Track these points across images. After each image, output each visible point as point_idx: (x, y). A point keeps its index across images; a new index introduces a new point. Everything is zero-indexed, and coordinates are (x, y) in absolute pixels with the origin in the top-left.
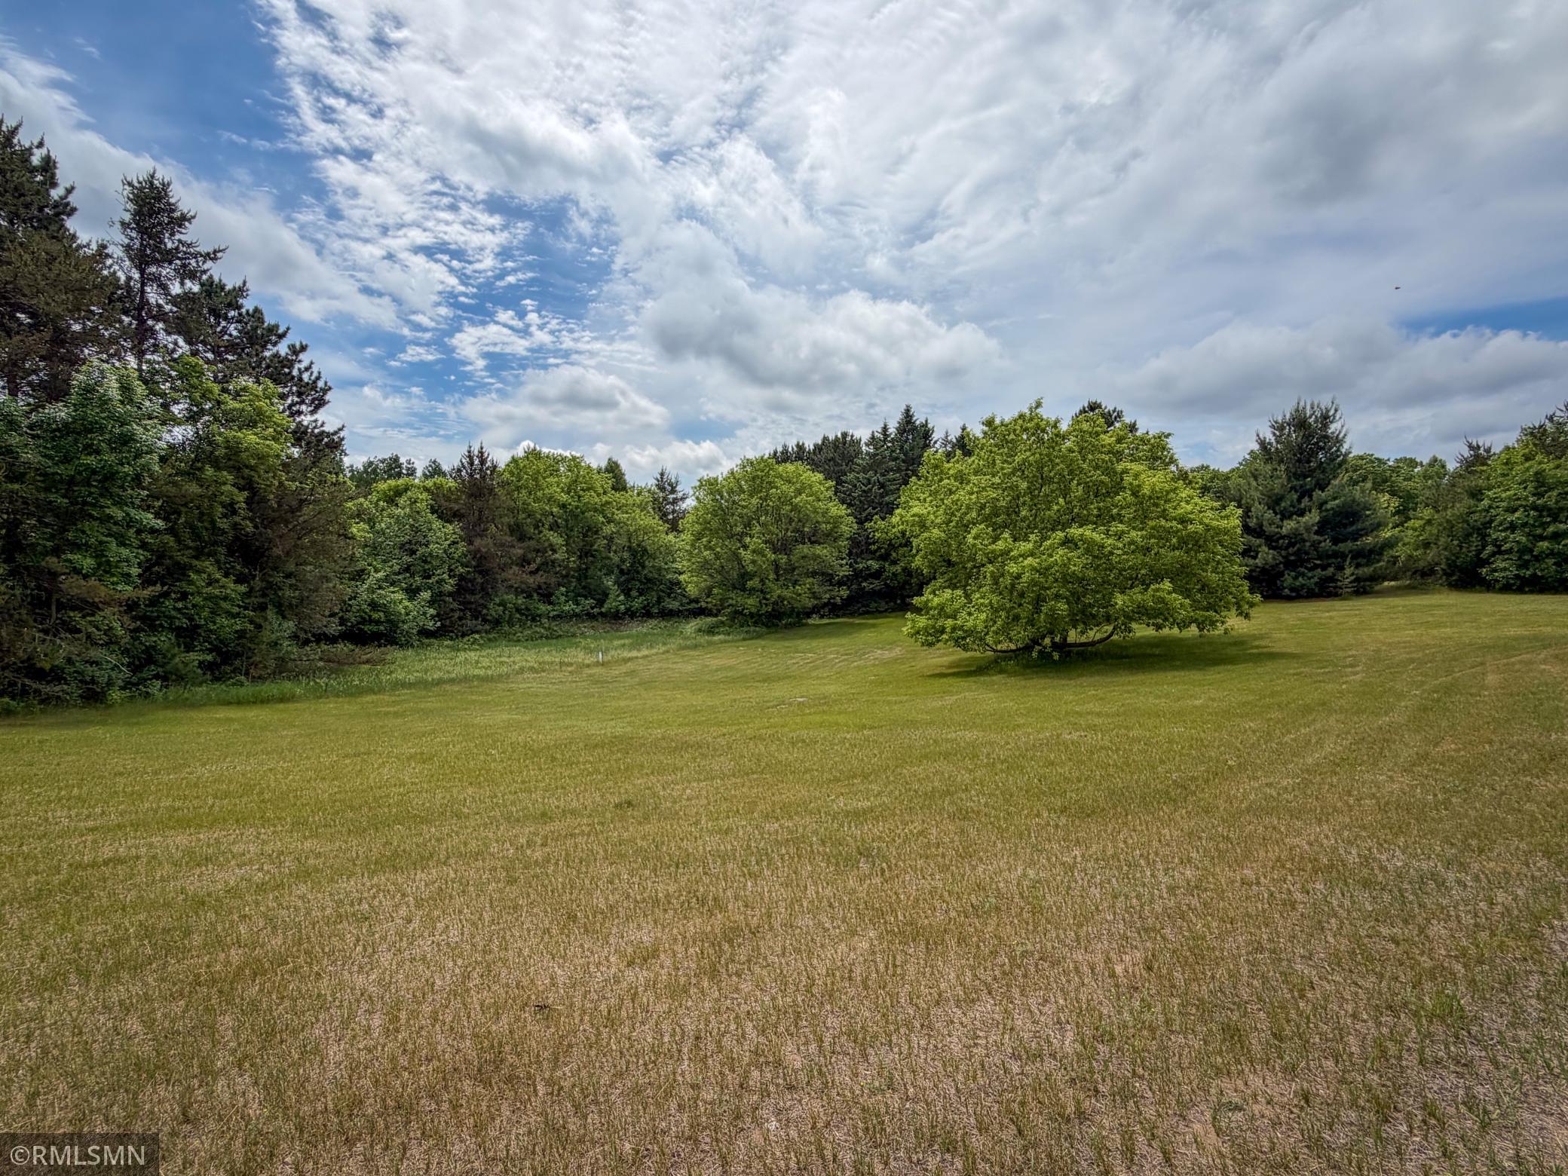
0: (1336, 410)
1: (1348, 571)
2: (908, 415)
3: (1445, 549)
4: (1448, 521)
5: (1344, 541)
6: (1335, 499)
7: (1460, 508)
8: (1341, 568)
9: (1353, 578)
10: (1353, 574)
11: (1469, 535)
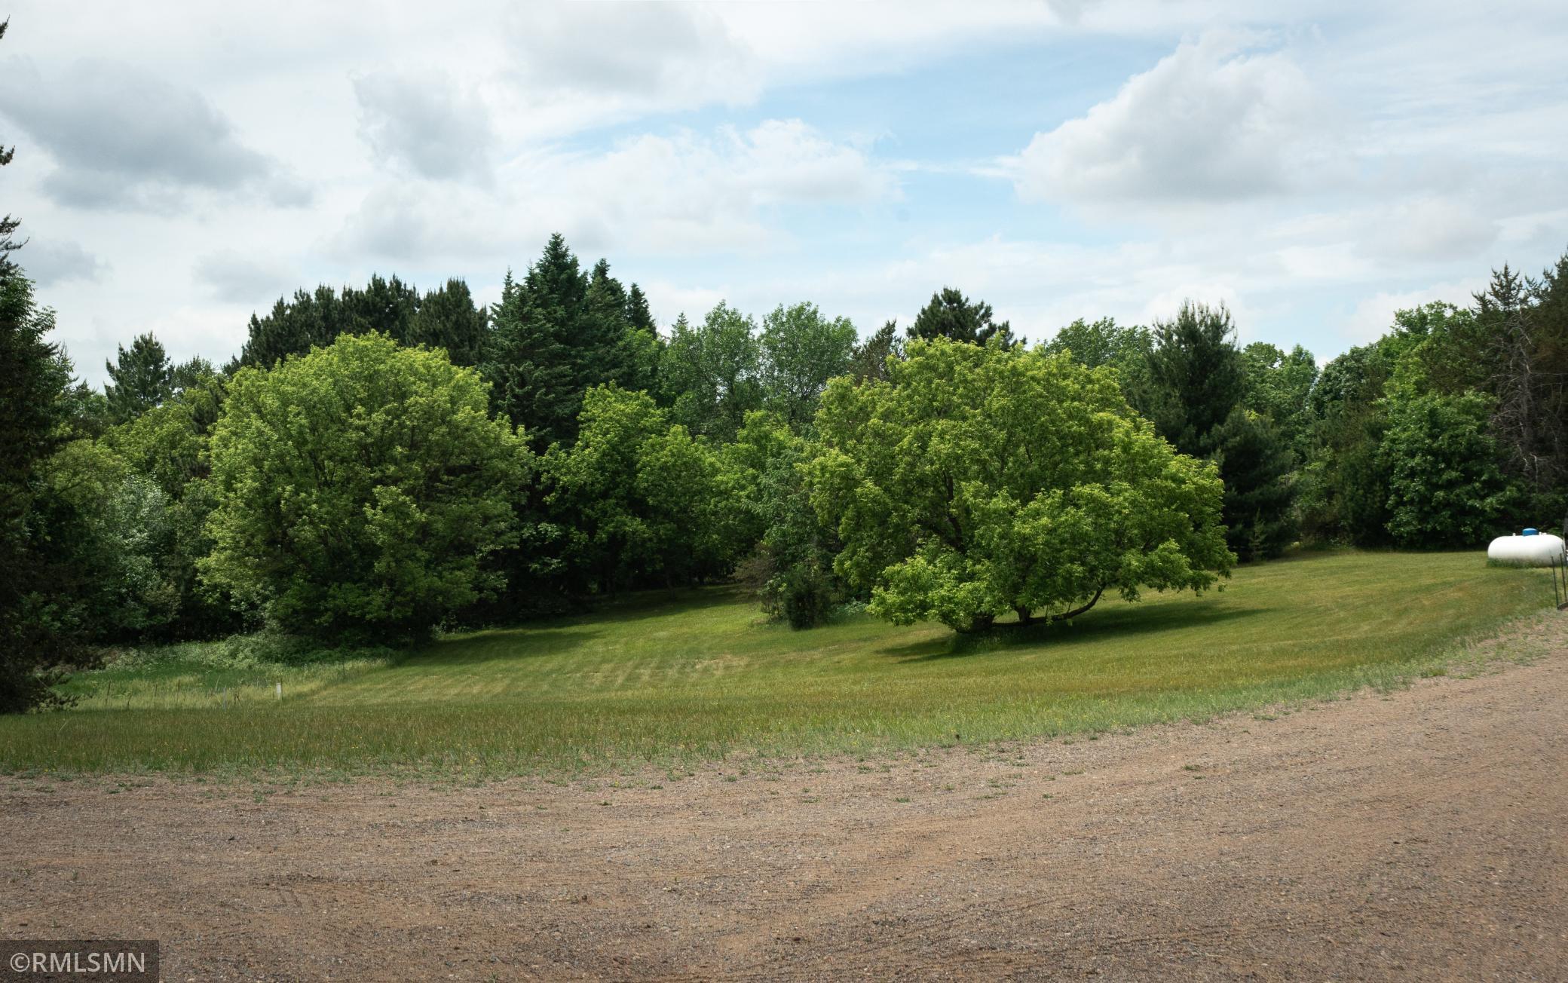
0: (1228, 318)
1: (1258, 528)
2: (556, 250)
3: (1351, 500)
4: (1352, 466)
5: (1251, 488)
6: (1235, 435)
7: (1361, 448)
8: (1249, 525)
9: (1263, 537)
10: (1262, 533)
11: (1372, 483)
